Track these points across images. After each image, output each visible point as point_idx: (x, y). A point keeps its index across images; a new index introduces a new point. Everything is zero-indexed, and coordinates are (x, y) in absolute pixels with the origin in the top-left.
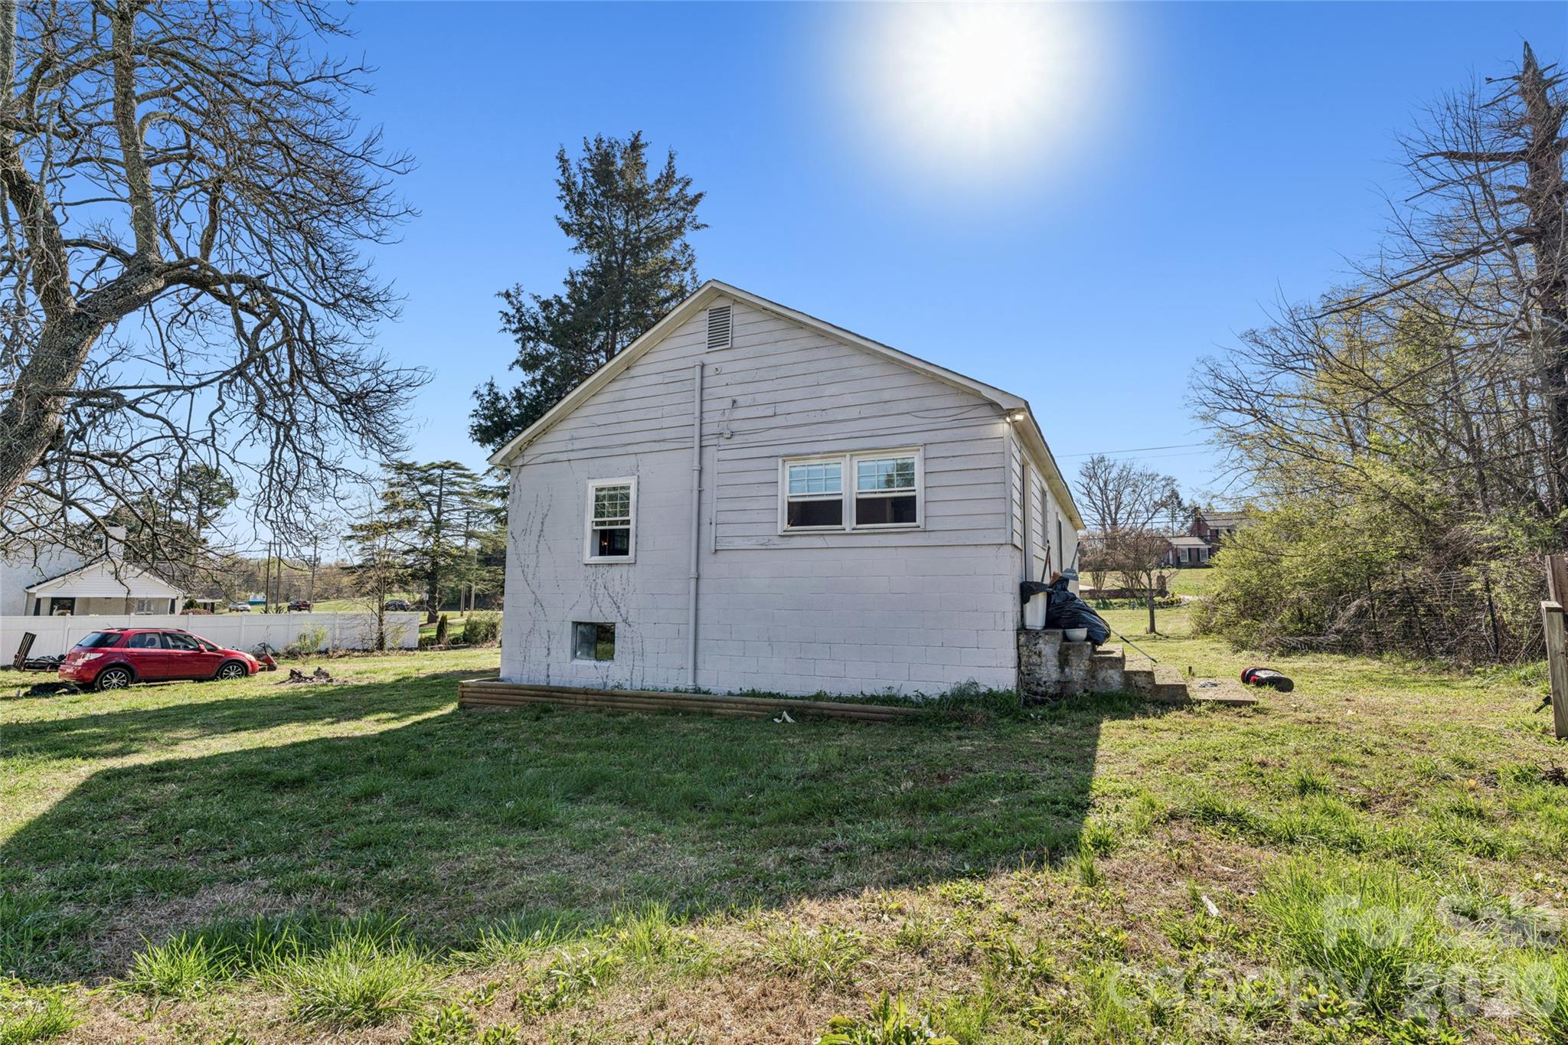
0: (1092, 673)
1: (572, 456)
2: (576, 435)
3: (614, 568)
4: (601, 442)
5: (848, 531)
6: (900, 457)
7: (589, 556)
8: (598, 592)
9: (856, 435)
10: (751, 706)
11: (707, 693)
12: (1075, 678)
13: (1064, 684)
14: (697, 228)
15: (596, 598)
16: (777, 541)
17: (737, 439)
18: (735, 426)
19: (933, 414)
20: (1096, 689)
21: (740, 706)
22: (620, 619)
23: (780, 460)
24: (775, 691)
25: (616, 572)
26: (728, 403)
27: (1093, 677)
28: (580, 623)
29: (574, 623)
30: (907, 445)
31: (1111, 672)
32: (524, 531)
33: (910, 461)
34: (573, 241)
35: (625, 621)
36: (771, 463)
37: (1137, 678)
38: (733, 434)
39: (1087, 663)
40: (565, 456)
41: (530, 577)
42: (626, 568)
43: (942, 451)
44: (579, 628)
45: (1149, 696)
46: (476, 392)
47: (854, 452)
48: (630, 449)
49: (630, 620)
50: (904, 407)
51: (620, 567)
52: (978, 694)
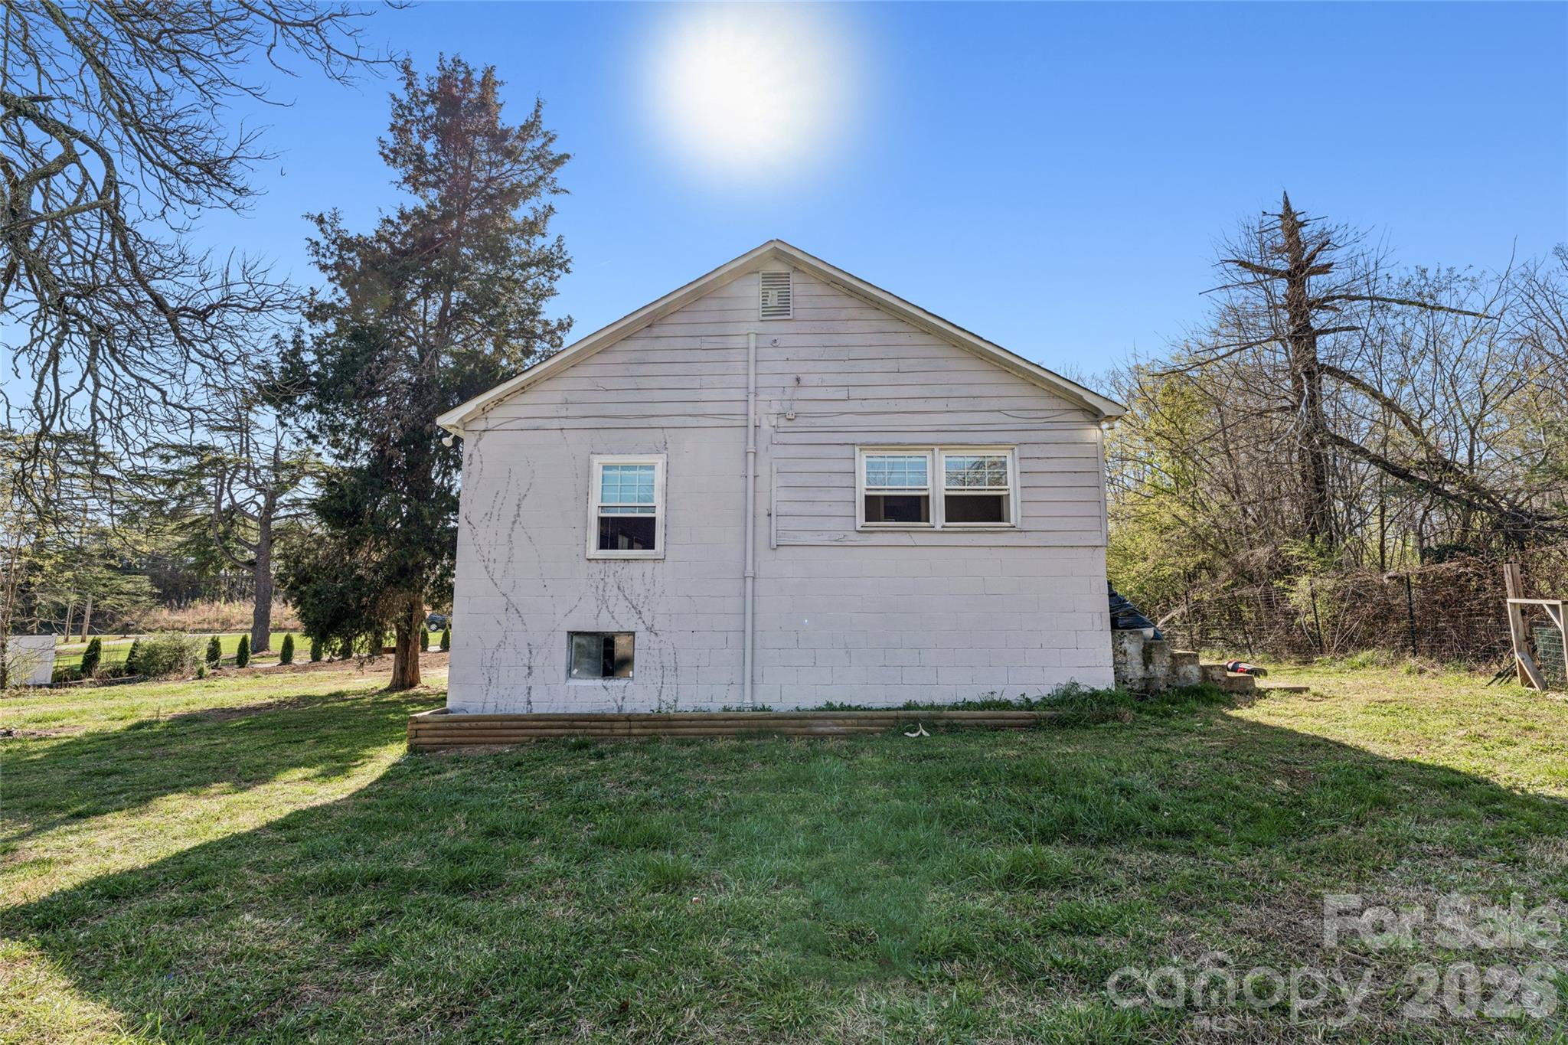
0: (1174, 669)
1: (564, 423)
2: (571, 398)
3: (632, 565)
4: (611, 410)
5: (938, 528)
6: (995, 454)
7: (593, 550)
8: (608, 593)
9: (944, 428)
10: (864, 721)
11: (763, 709)
12: (1158, 674)
13: (1148, 681)
14: (555, 192)
15: (605, 601)
16: (854, 536)
17: (800, 421)
18: (799, 407)
19: (1026, 414)
20: (1178, 683)
21: (849, 722)
22: (642, 627)
23: (857, 449)
24: (854, 705)
25: (635, 569)
26: (790, 381)
27: (1175, 673)
28: (578, 634)
29: (569, 632)
30: (1000, 443)
31: (1190, 667)
32: (489, 515)
33: (1003, 459)
34: (397, 174)
35: (650, 629)
36: (846, 451)
37: (1213, 672)
38: (797, 415)
39: (1169, 659)
40: (556, 424)
41: (497, 576)
42: (650, 564)
43: (1036, 451)
44: (576, 639)
45: (1223, 688)
46: (275, 337)
47: (944, 446)
48: (655, 422)
49: (656, 627)
50: (995, 404)
51: (640, 564)
52: (1079, 695)
